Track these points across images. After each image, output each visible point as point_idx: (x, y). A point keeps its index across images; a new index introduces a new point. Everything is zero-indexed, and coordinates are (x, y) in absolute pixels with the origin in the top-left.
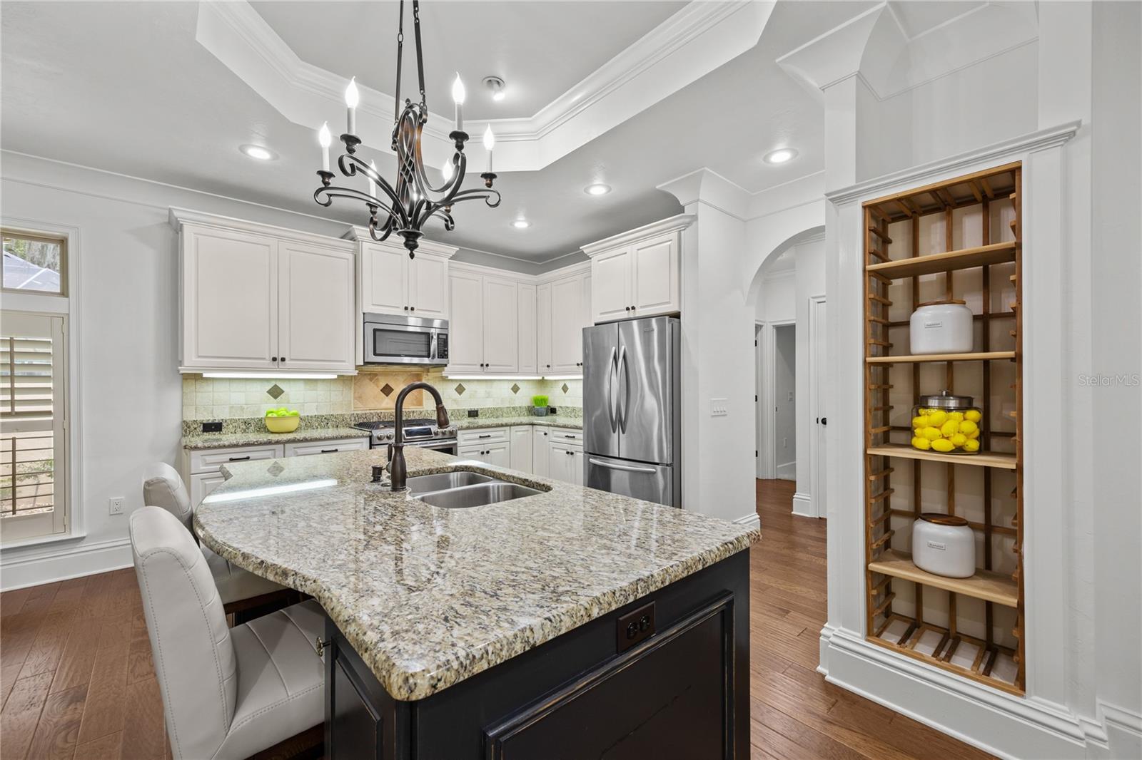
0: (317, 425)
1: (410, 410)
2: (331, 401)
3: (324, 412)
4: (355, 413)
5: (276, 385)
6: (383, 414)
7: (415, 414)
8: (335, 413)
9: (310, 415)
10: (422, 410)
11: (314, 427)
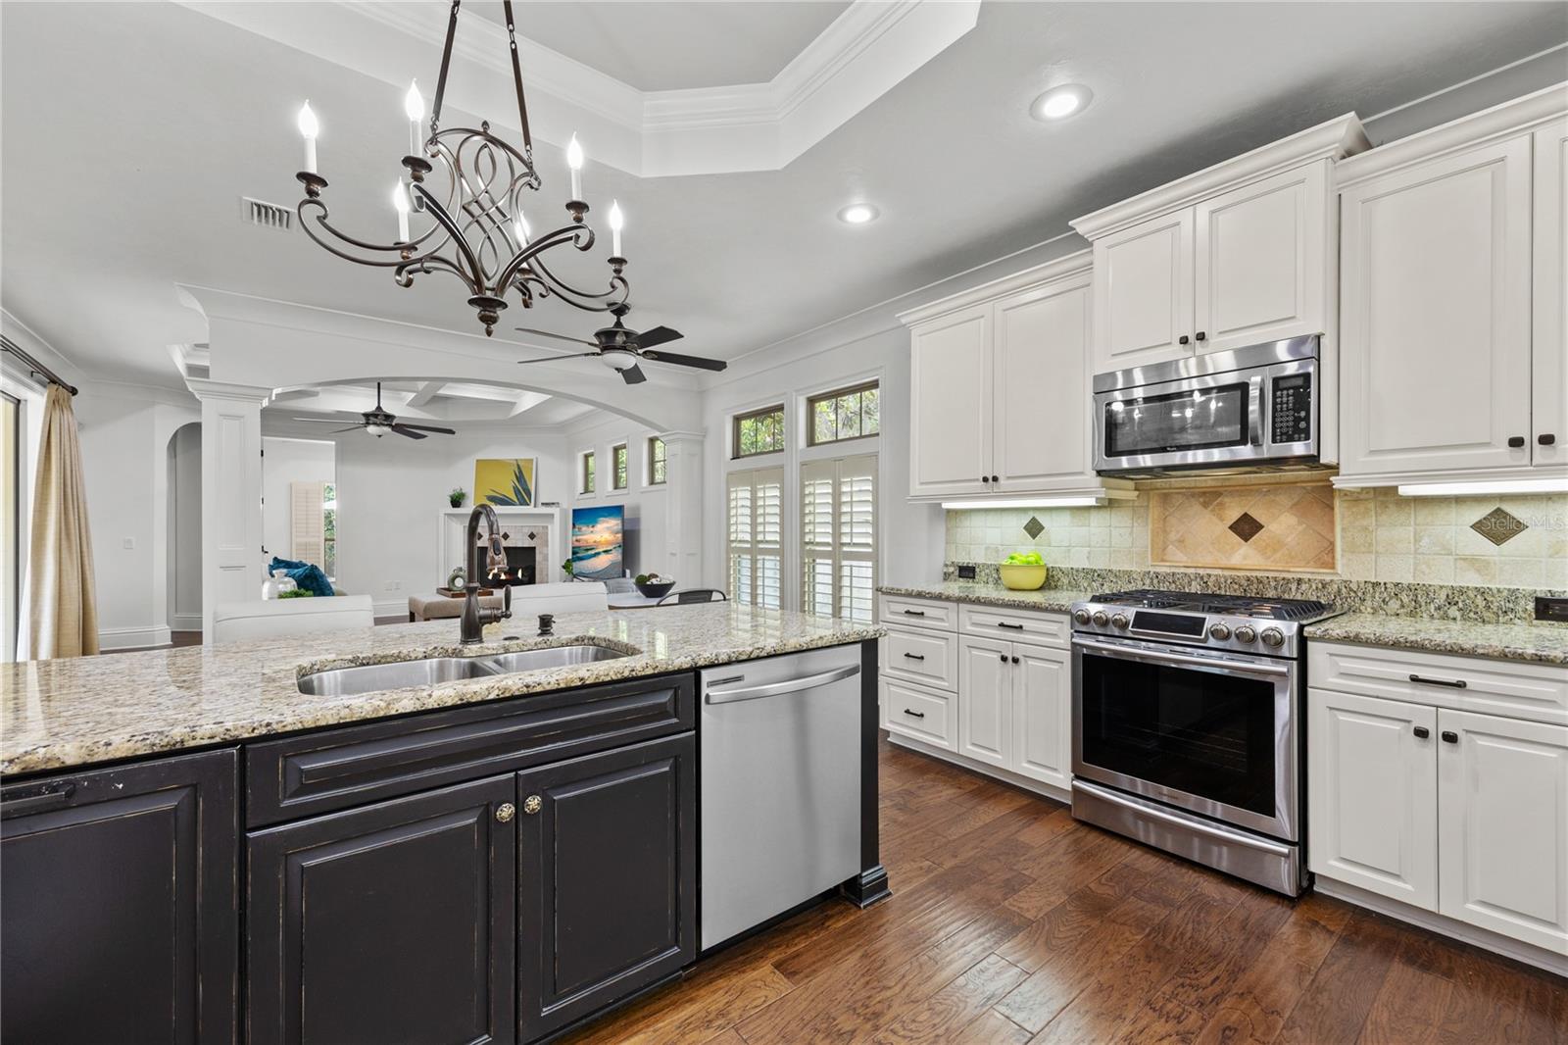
0: (1086, 585)
1: (1289, 576)
2: (1110, 547)
3: (1100, 564)
4: (1152, 570)
5: (1034, 519)
6: (1213, 579)
7: (1304, 587)
8: (1115, 568)
9: (1074, 567)
10: (1328, 578)
11: (1082, 588)
